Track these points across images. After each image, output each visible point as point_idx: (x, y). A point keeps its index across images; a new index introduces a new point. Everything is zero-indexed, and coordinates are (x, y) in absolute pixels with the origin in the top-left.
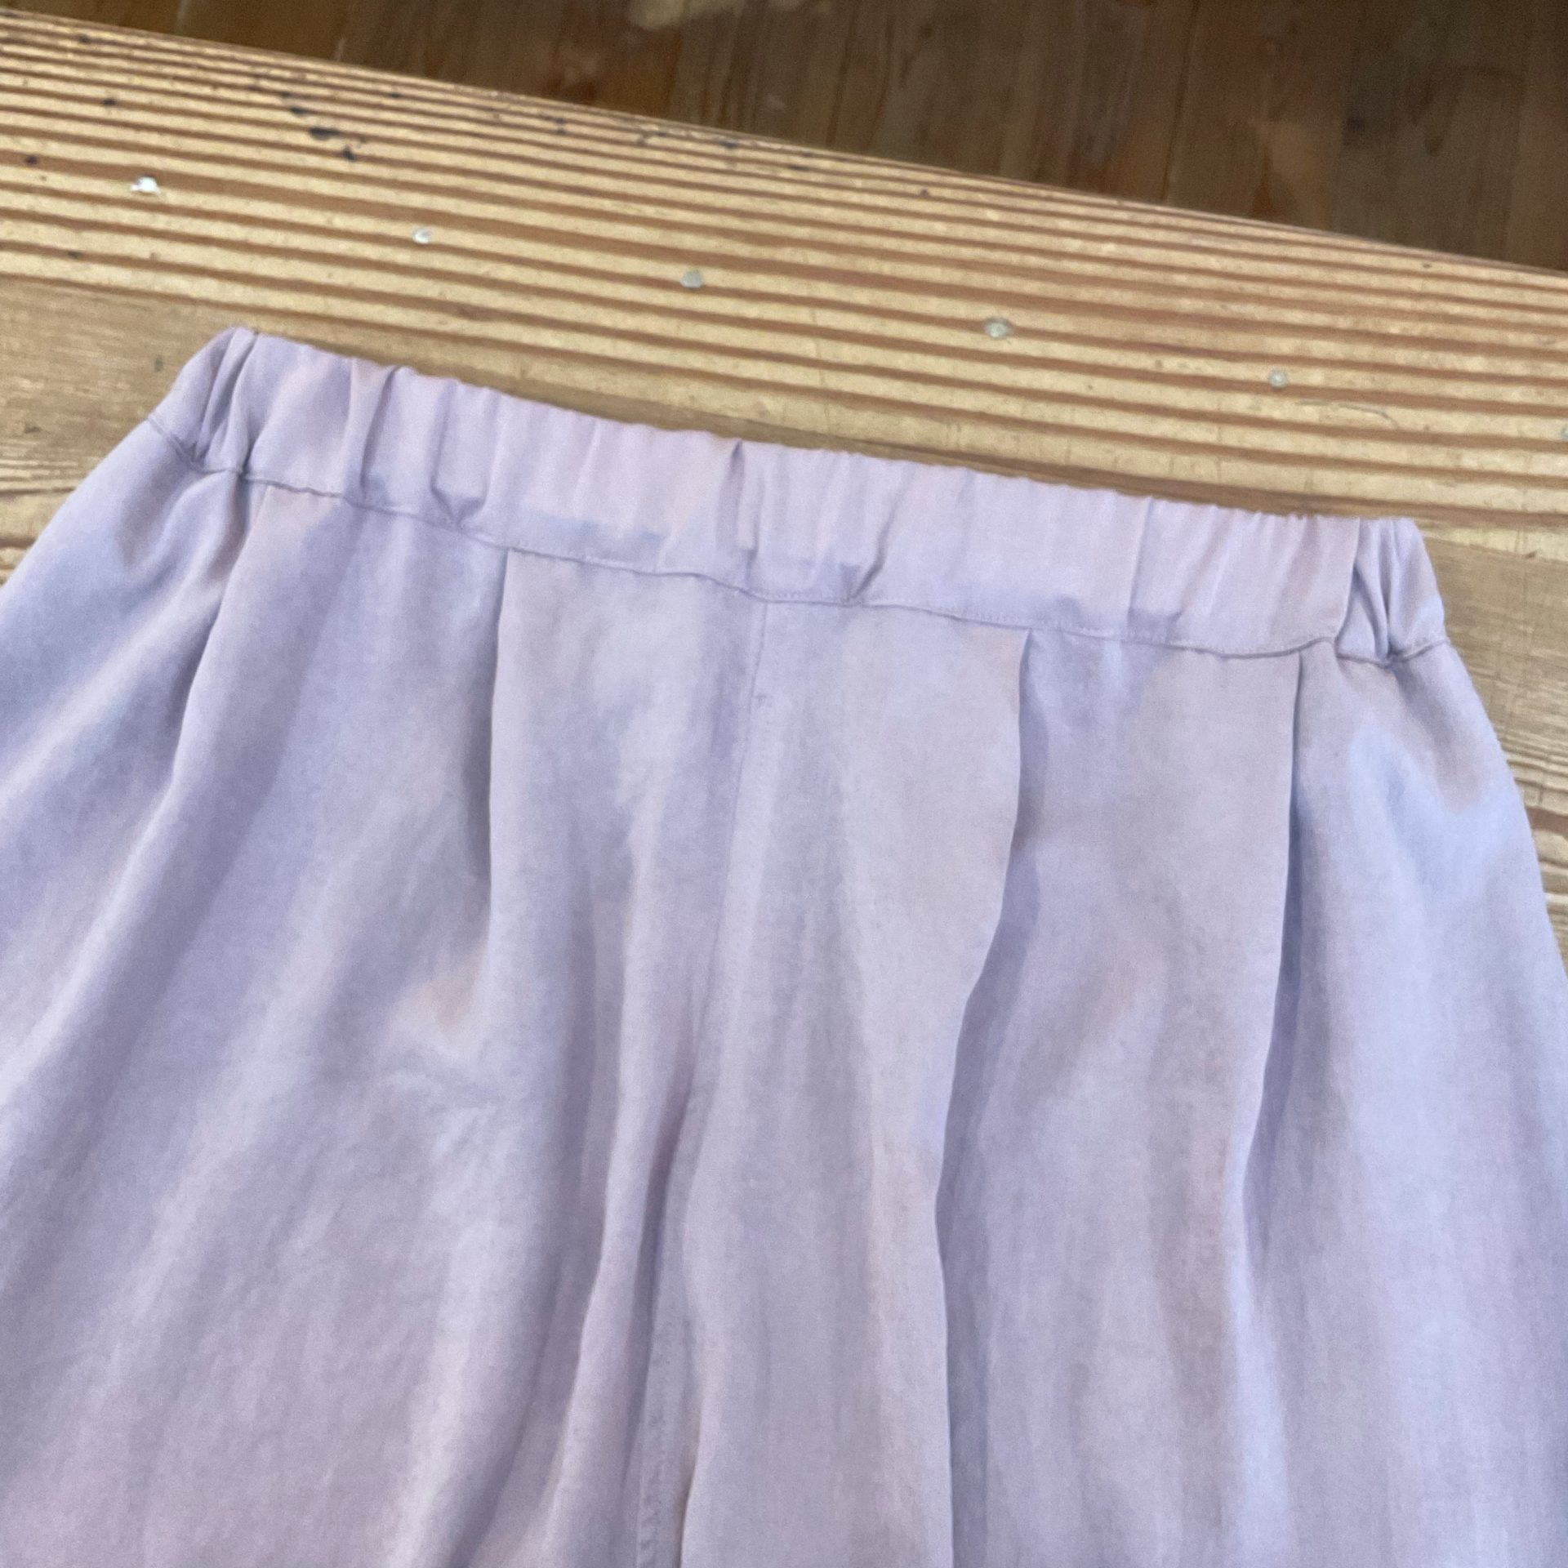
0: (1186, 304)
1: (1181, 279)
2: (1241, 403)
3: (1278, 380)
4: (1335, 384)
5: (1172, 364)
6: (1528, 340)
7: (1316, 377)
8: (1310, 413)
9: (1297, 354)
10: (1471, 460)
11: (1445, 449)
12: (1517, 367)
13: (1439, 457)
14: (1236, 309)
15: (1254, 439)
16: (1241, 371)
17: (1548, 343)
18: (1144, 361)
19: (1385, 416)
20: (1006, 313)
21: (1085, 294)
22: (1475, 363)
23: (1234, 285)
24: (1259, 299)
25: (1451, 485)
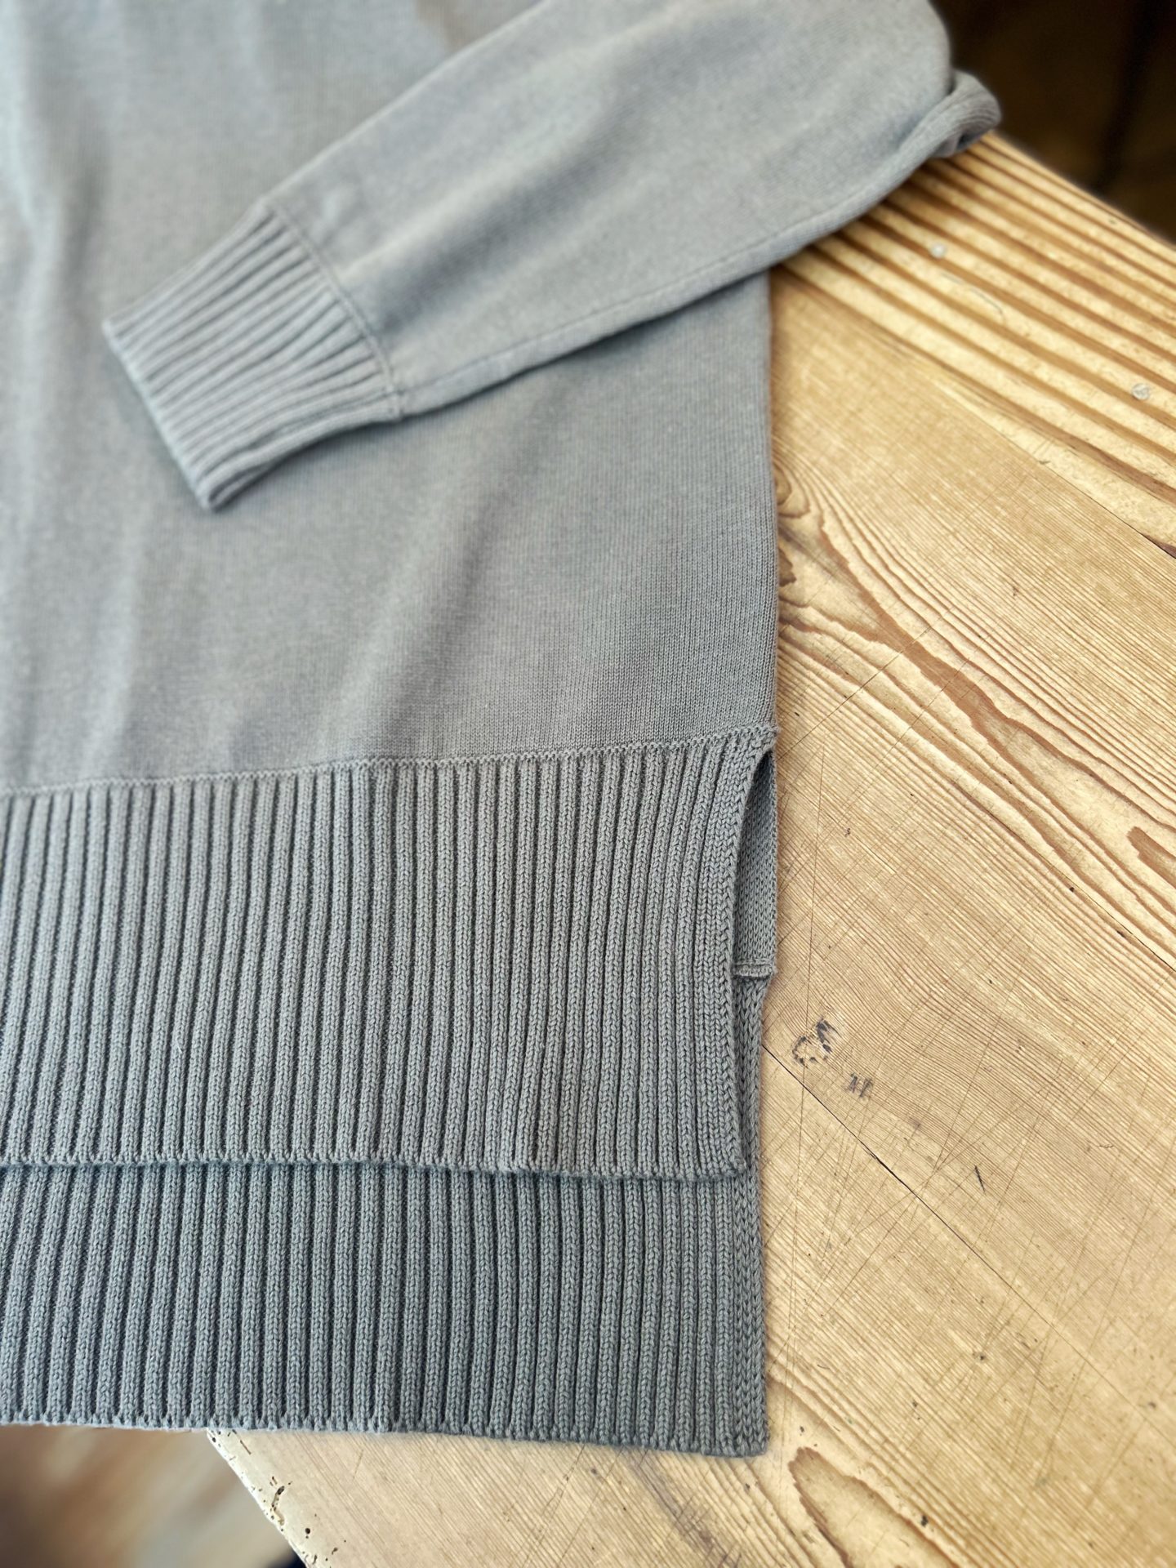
2: (899, 254)
3: (938, 251)
4: (979, 273)
7: (968, 262)
8: (946, 284)
9: (965, 240)
10: (1045, 372)
11: (1031, 356)
12: (1132, 324)
13: (1021, 359)
14: (940, 189)
15: (892, 283)
16: (916, 233)
19: (1001, 312)
22: (1101, 307)
24: (963, 191)
25: (1016, 383)
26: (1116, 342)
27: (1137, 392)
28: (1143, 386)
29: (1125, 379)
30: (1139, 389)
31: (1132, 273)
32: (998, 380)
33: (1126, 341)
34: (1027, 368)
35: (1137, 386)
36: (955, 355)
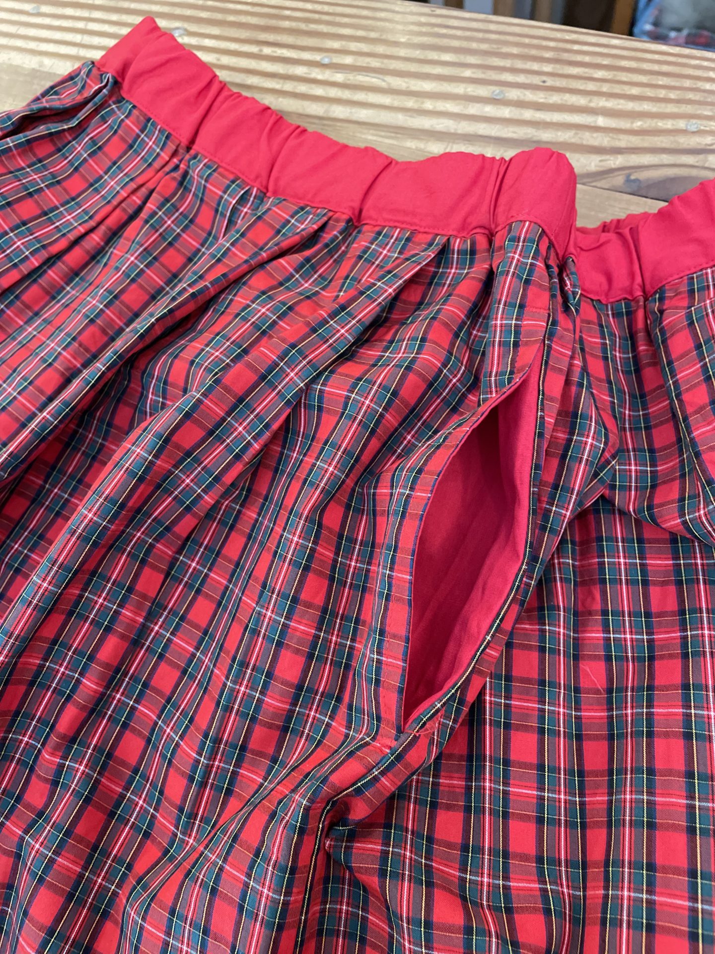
0: (286, 24)
1: (287, 13)
2: (300, 71)
3: (326, 61)
4: (359, 64)
5: (267, 51)
6: (484, 47)
7: (348, 60)
8: (339, 77)
9: (342, 48)
10: (429, 105)
11: (415, 98)
12: (472, 60)
13: (410, 103)
14: (313, 27)
15: (302, 88)
16: (306, 56)
17: (498, 48)
18: (254, 49)
19: (384, 81)
20: (186, 25)
21: (231, 18)
22: (447, 57)
23: (316, 16)
24: (328, 23)
25: (412, 117)
26: (468, 73)
27: (496, 95)
28: (498, 91)
29: (483, 91)
30: (495, 93)
31: (459, 33)
32: (400, 119)
33: (474, 70)
34: (416, 106)
35: (494, 92)
36: (363, 114)
